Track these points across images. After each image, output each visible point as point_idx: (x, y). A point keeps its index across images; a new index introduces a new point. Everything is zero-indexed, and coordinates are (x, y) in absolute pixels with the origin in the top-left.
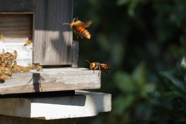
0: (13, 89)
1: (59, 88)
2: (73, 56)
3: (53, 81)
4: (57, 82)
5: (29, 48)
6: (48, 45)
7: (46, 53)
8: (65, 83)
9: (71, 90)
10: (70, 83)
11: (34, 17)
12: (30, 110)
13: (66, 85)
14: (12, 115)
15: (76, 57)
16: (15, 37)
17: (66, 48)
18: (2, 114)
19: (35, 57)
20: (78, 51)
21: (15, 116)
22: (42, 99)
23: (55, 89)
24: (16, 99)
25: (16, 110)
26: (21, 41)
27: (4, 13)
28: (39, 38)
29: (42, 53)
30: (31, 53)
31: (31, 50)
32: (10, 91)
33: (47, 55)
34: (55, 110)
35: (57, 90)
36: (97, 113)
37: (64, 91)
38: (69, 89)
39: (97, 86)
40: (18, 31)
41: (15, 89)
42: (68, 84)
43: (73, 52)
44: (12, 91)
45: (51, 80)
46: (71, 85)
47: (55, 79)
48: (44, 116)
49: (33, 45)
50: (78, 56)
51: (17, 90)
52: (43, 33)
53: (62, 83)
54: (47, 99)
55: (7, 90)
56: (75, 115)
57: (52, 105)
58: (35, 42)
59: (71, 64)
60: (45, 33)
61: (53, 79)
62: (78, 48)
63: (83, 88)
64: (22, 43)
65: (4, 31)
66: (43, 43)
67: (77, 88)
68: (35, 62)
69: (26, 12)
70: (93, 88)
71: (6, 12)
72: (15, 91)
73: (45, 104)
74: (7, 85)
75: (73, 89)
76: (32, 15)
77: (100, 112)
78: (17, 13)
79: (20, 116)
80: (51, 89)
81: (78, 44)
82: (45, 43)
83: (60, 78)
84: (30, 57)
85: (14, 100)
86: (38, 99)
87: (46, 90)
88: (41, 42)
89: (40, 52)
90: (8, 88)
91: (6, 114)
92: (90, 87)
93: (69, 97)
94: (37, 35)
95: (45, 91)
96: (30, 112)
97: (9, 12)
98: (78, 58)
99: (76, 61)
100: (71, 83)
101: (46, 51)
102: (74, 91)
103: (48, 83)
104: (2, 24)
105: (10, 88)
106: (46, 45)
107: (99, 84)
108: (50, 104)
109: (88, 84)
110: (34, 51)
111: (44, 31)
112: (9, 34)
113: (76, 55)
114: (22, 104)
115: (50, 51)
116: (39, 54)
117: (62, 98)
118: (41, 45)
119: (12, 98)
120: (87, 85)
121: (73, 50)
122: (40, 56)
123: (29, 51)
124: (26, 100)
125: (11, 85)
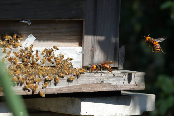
0: (65, 89)
1: (106, 89)
2: (120, 59)
3: (101, 82)
4: (104, 83)
5: (79, 52)
6: (97, 49)
7: (94, 57)
8: (112, 84)
9: (118, 90)
10: (116, 84)
11: (84, 23)
12: (81, 109)
13: (113, 85)
14: (65, 113)
15: (122, 60)
16: (66, 42)
17: (113, 52)
18: (55, 112)
19: (84, 60)
20: (124, 55)
21: (66, 113)
22: (91, 99)
23: (103, 90)
24: (67, 98)
25: (68, 108)
26: (73, 45)
27: (57, 20)
28: (88, 42)
29: (91, 56)
30: (81, 56)
31: (81, 53)
32: (63, 91)
33: (95, 58)
34: (103, 109)
35: (105, 91)
36: (141, 112)
37: (111, 91)
38: (116, 90)
39: (142, 87)
40: (69, 36)
41: (67, 89)
42: (114, 84)
43: (119, 56)
44: (64, 91)
45: (99, 81)
46: (117, 85)
47: (103, 80)
48: (93, 114)
49: (83, 49)
50: (124, 59)
51: (69, 89)
52: (92, 38)
53: (109, 84)
54: (95, 99)
55: (60, 90)
56: (121, 114)
57: (100, 104)
58: (85, 46)
59: (117, 67)
60: (94, 38)
61: (101, 81)
62: (124, 52)
63: (128, 89)
64: (73, 47)
65: (57, 36)
66: (92, 47)
67: (123, 89)
68: (85, 65)
69: (77, 18)
70: (138, 89)
71: (59, 19)
72: (67, 90)
73: (94, 103)
74: (59, 85)
75: (119, 89)
76: (82, 21)
77: (144, 111)
78: (69, 20)
79: (72, 114)
80: (99, 89)
81: (124, 48)
82: (93, 47)
83: (107, 79)
84: (80, 60)
85: (66, 99)
86: (88, 99)
87: (95, 90)
88: (90, 46)
89: (89, 55)
90: (61, 88)
91: (59, 112)
92: (135, 88)
93: (116, 97)
94: (86, 40)
95: (93, 91)
96: (80, 110)
97: (62, 19)
98: (123, 61)
99: (122, 64)
100: (118, 84)
101: (94, 55)
102: (120, 91)
103: (96, 83)
104: (55, 30)
105: (63, 88)
106: (95, 49)
107: (143, 85)
108: (98, 103)
109: (134, 85)
110: (84, 55)
111: (93, 36)
112: (62, 39)
113: (122, 58)
114: (73, 103)
115: (98, 54)
116: (88, 57)
117: (109, 98)
118: (90, 49)
119: (64, 97)
120: (132, 86)
121: (120, 53)
122: (89, 59)
123: (79, 54)
124: (77, 100)
125: (64, 85)
